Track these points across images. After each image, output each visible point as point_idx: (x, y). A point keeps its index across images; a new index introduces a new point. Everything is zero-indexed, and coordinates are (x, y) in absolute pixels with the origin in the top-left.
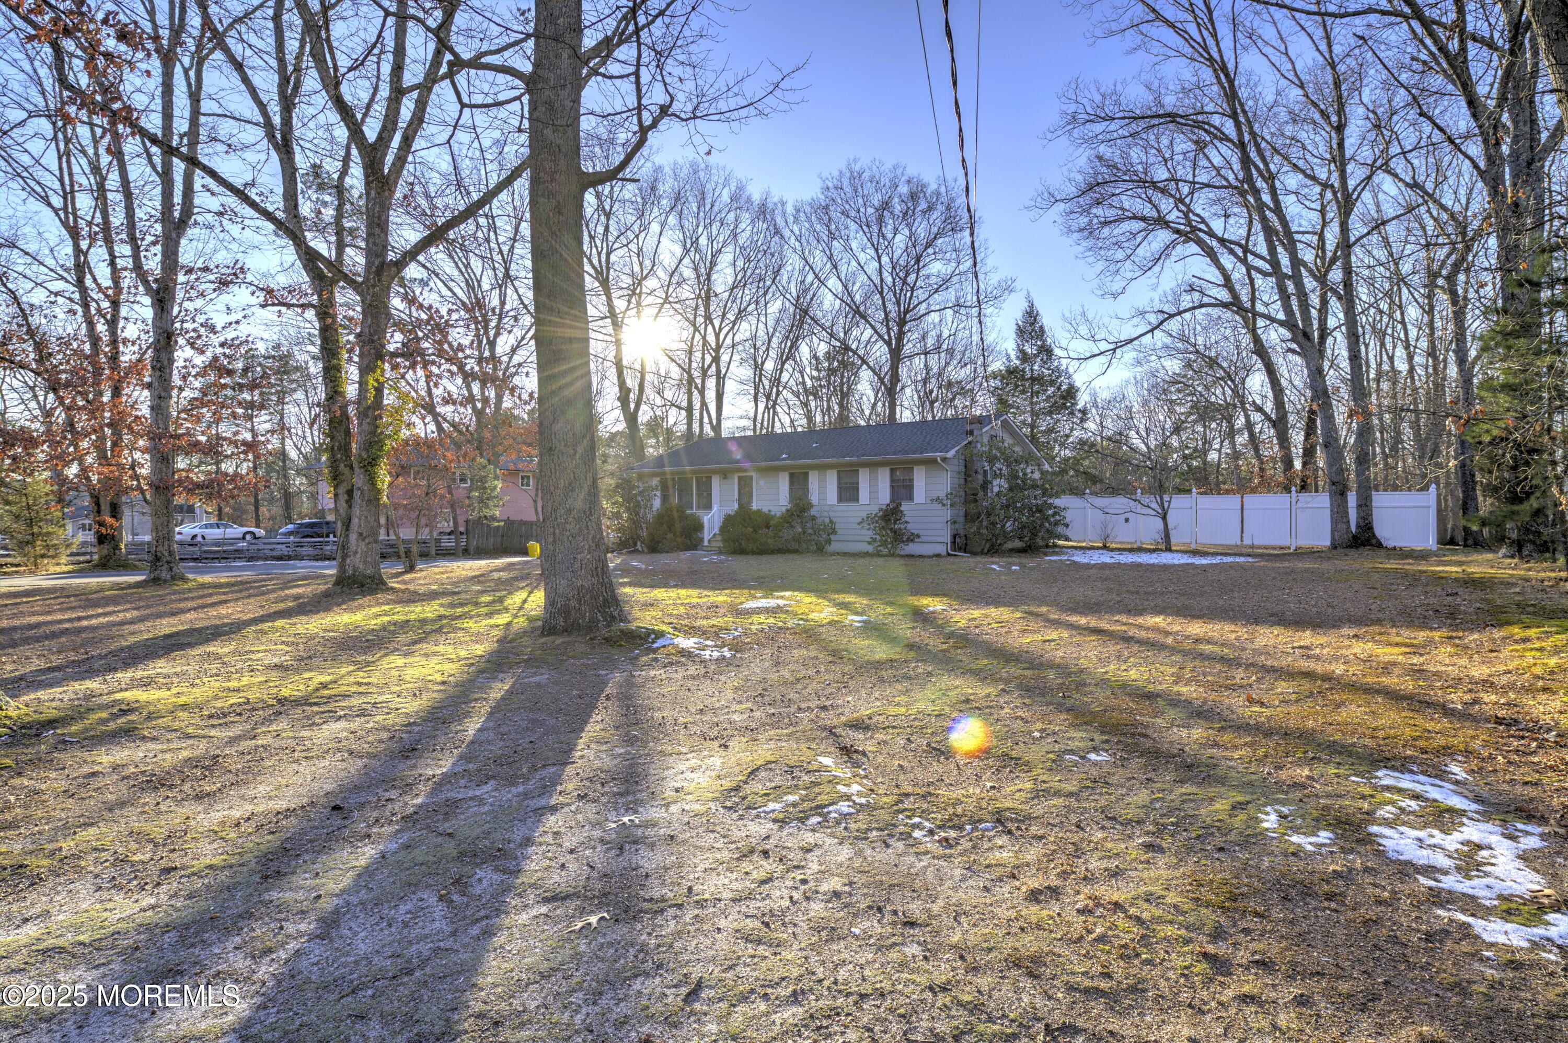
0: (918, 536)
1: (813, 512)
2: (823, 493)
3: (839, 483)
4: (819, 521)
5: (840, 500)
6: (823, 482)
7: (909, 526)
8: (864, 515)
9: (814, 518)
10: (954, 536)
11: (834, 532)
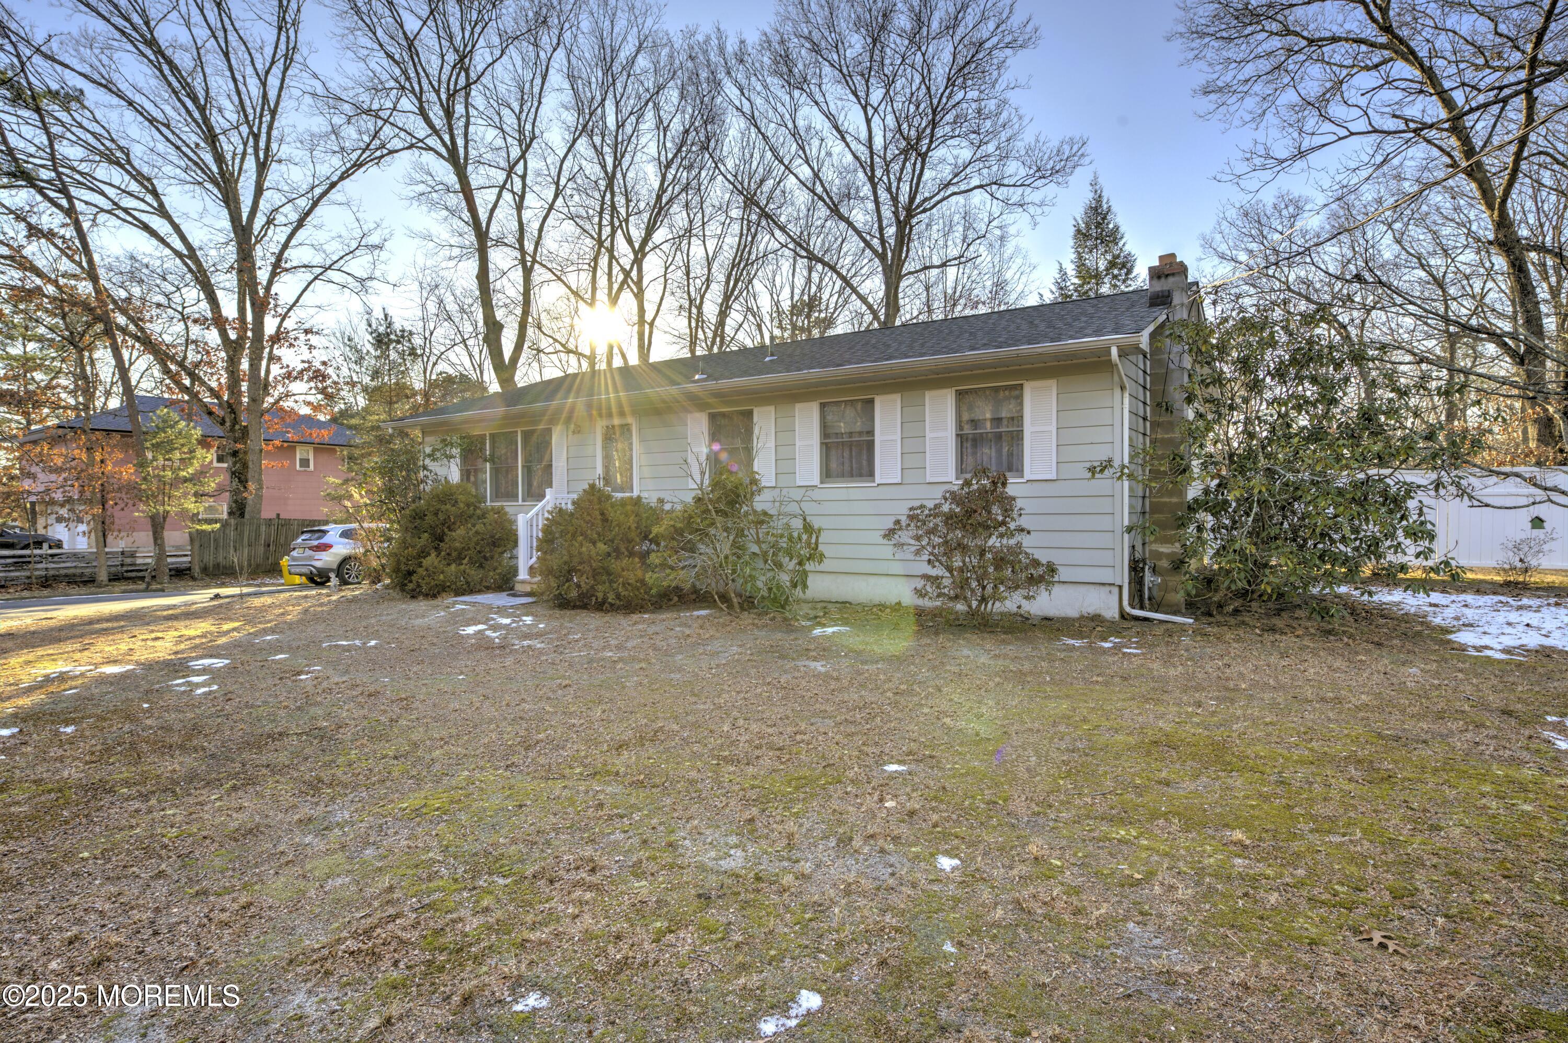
0: (1052, 569)
1: (761, 503)
2: (785, 460)
3: (826, 432)
4: (778, 525)
5: (827, 474)
6: (785, 432)
7: (1027, 542)
8: (901, 510)
9: (763, 519)
10: (1136, 568)
11: (816, 555)
